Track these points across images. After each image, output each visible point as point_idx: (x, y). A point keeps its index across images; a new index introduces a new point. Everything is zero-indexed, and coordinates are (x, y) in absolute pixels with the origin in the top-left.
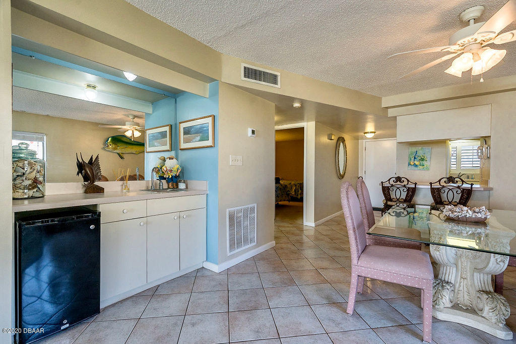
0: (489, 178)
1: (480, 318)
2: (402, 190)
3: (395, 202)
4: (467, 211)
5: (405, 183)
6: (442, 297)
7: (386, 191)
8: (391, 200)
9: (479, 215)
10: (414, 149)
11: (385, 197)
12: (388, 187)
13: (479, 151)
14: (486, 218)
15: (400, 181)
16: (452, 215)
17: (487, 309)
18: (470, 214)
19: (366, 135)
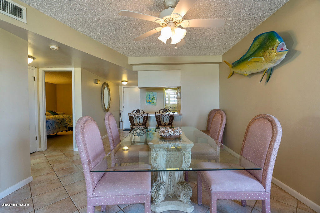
0: (181, 109)
1: (178, 202)
2: (140, 119)
3: (137, 126)
4: (171, 131)
5: (142, 113)
6: (159, 196)
7: (131, 119)
8: (134, 125)
9: (177, 134)
10: (148, 93)
11: (131, 123)
12: (132, 117)
13: (177, 95)
14: (180, 135)
15: (139, 112)
16: (163, 136)
17: (182, 195)
18: (172, 133)
19: (123, 83)
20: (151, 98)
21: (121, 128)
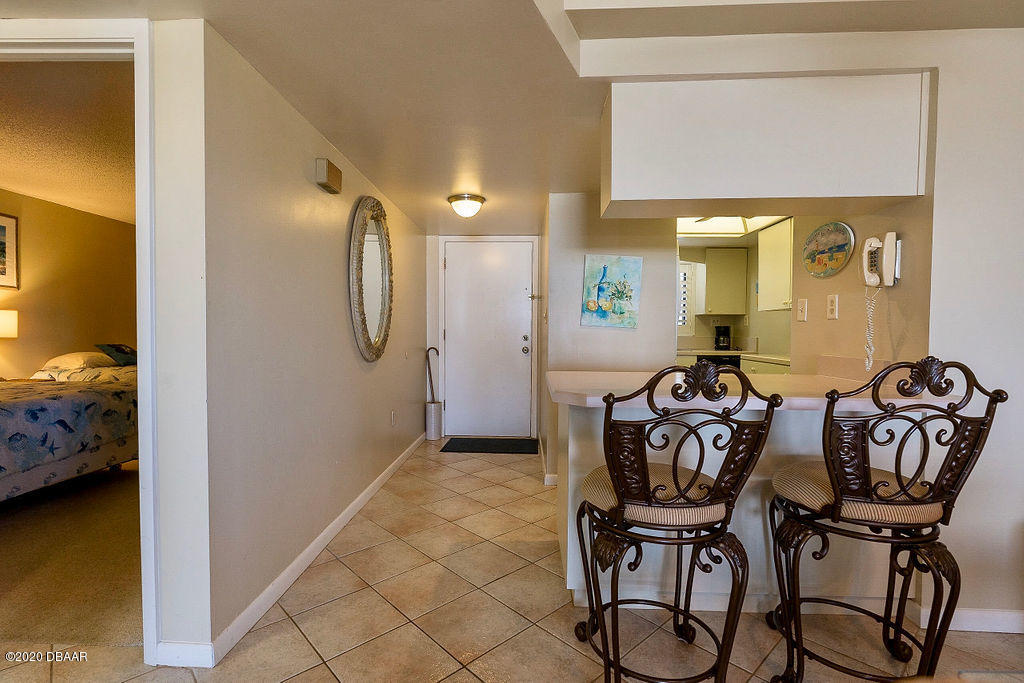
7: (626, 444)
10: (596, 261)
12: (641, 426)
15: (708, 389)
20: (612, 290)
21: (432, 435)
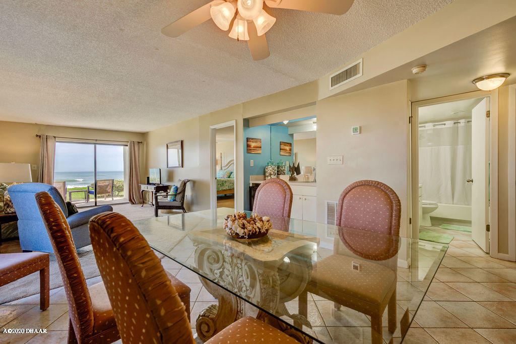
19: (480, 85)
